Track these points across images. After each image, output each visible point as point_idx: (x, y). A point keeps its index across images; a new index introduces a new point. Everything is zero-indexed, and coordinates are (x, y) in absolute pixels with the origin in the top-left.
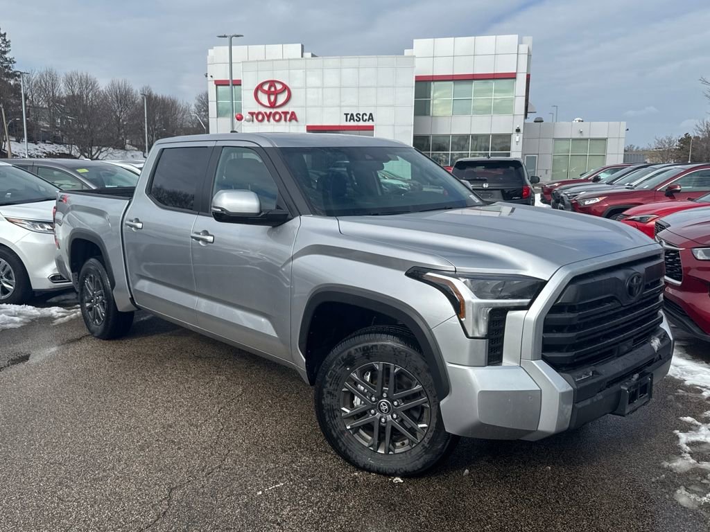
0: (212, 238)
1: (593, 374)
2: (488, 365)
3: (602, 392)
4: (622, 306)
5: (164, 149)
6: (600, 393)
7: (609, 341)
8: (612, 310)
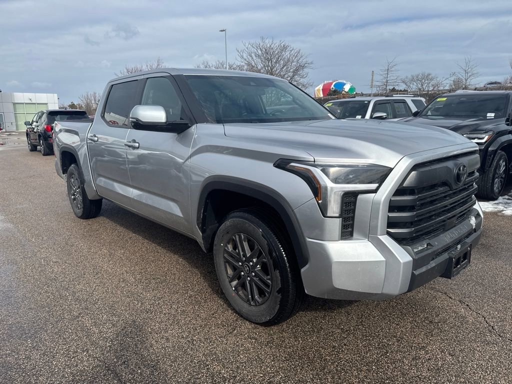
0: (138, 144)
1: (427, 246)
2: (342, 239)
3: (435, 260)
4: (451, 190)
5: (112, 85)
6: (433, 261)
7: (440, 218)
8: (443, 193)
